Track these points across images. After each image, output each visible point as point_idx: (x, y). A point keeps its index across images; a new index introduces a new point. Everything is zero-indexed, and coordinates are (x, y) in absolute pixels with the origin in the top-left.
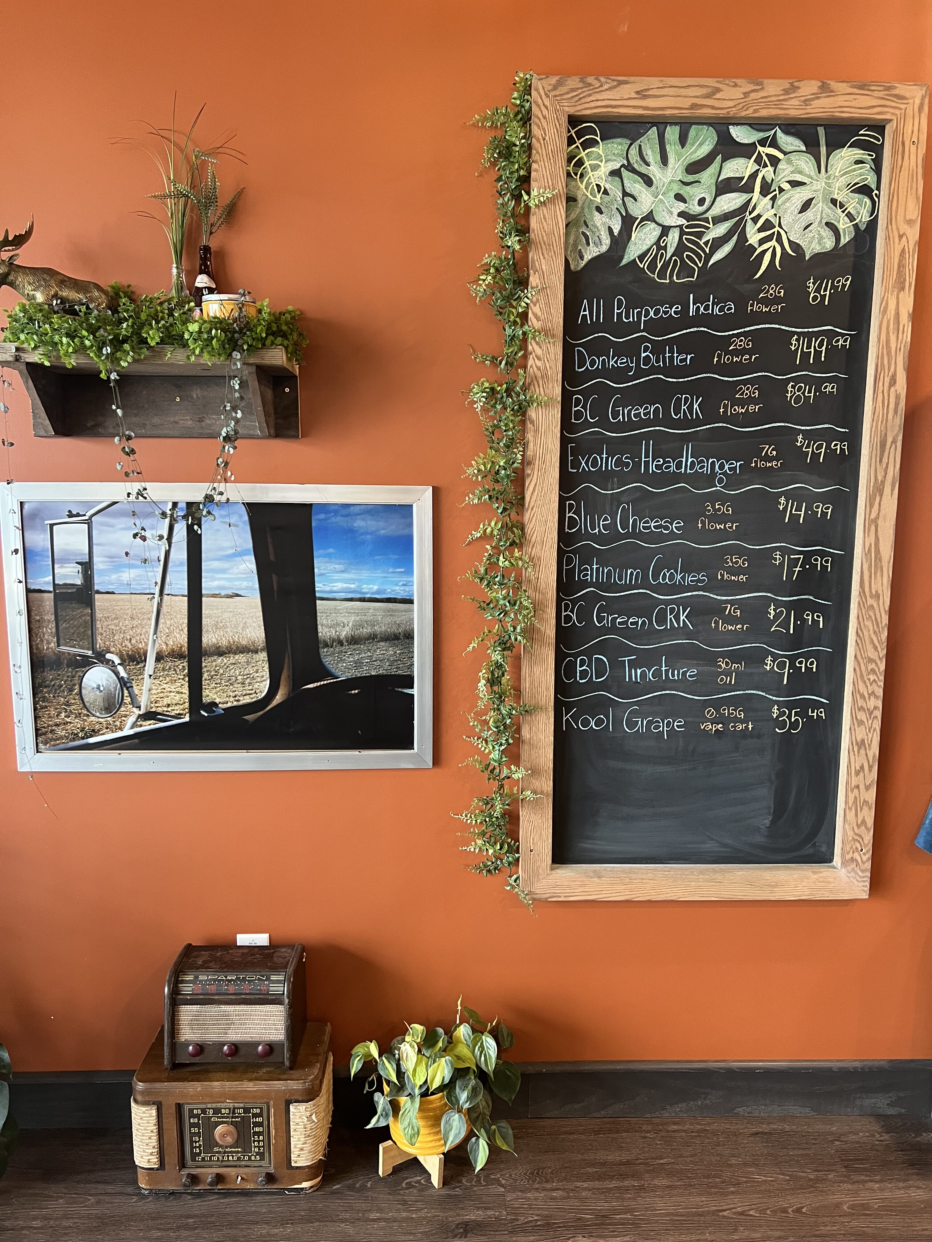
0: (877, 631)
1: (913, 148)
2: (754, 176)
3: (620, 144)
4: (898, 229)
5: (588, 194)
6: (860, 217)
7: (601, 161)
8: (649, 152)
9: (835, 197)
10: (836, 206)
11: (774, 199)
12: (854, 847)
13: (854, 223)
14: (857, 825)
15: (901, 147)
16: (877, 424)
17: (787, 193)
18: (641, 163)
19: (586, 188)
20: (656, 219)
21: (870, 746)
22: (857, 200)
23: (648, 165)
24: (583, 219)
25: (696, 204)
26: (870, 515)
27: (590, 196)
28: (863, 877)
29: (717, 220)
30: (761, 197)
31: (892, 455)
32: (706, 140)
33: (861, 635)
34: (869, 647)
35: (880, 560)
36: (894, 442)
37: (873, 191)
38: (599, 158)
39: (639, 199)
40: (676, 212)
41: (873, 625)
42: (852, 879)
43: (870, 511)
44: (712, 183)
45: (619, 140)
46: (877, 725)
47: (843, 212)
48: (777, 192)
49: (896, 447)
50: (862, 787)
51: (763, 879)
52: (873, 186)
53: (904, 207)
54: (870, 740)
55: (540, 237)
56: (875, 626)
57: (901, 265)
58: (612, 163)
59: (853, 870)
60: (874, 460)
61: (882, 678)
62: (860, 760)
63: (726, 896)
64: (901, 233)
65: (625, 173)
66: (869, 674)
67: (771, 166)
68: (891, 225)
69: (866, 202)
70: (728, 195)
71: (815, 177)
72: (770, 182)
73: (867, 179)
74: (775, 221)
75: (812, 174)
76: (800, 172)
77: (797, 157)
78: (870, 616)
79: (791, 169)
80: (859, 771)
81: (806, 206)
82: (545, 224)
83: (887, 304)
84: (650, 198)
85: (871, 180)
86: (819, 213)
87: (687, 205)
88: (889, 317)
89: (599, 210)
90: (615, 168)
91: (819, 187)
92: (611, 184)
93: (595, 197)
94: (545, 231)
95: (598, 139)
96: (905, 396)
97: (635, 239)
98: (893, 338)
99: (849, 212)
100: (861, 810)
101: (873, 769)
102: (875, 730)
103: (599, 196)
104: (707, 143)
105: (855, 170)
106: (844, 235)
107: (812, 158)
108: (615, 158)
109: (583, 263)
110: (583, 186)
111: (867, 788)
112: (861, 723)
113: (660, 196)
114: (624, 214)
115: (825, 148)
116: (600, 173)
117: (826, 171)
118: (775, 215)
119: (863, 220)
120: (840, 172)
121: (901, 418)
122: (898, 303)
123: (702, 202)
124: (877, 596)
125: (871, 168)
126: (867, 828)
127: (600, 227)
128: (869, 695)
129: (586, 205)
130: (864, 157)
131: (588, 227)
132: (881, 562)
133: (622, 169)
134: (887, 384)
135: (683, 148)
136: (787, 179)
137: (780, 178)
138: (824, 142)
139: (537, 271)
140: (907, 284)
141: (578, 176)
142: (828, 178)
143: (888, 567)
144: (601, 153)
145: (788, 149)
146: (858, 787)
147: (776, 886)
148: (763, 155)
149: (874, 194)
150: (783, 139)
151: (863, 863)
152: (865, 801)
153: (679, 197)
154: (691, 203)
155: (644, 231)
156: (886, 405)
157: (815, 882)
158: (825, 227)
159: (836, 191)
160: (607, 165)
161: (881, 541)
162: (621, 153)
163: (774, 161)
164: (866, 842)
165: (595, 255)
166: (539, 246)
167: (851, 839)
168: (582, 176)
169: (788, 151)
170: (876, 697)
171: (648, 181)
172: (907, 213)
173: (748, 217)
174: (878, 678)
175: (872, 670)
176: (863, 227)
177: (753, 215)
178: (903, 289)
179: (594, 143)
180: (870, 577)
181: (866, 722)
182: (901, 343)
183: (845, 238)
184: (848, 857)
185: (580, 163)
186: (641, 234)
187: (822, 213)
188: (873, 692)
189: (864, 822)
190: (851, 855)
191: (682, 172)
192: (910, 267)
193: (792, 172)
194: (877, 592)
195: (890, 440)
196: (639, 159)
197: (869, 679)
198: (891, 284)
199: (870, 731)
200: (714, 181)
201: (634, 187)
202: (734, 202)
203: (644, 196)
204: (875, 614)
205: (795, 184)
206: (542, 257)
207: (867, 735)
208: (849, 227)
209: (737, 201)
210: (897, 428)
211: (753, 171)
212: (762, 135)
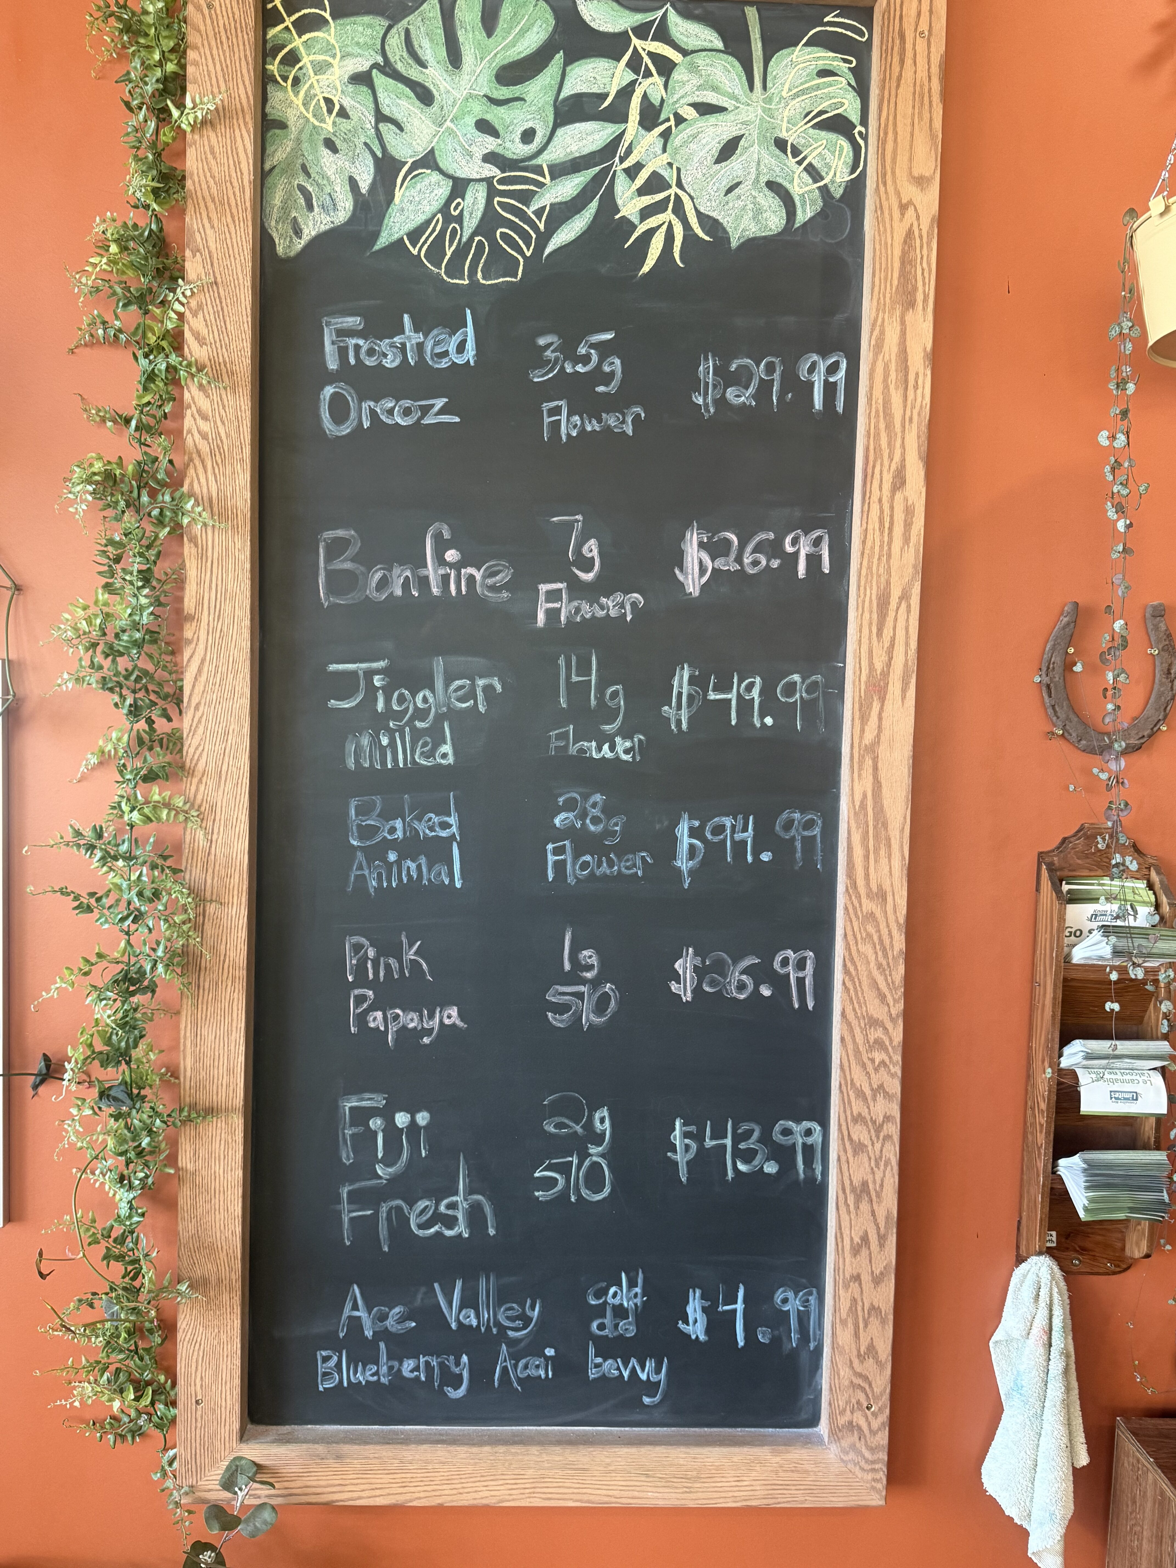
0: (884, 963)
1: (921, 45)
2: (626, 92)
3: (370, 26)
4: (898, 194)
5: (310, 116)
6: (831, 174)
7: (334, 56)
8: (426, 43)
9: (783, 135)
10: (785, 152)
11: (666, 135)
12: (854, 1401)
13: (821, 184)
14: (859, 1355)
15: (898, 42)
16: (870, 562)
17: (691, 125)
18: (410, 61)
19: (304, 104)
20: (441, 165)
21: (878, 1196)
22: (824, 142)
23: (422, 64)
24: (300, 161)
25: (517, 140)
26: (861, 737)
27: (312, 120)
28: (873, 1462)
29: (559, 171)
30: (642, 132)
31: (901, 624)
32: (533, 25)
33: (854, 973)
34: (870, 995)
35: (885, 825)
36: (905, 596)
37: (855, 127)
38: (329, 49)
39: (407, 127)
40: (479, 152)
41: (876, 953)
42: (850, 1466)
43: (862, 731)
44: (547, 103)
45: (367, 19)
46: (892, 1152)
47: (799, 163)
48: (672, 122)
49: (909, 607)
50: (866, 1278)
51: (671, 1465)
52: (855, 118)
53: (908, 155)
54: (878, 1182)
55: (204, 186)
56: (880, 953)
57: (906, 261)
58: (355, 60)
59: (853, 1447)
60: (866, 631)
61: (898, 1058)
62: (862, 1224)
63: (597, 1498)
64: (904, 201)
65: (379, 79)
66: (871, 1049)
67: (659, 74)
68: (885, 184)
69: (841, 147)
70: (577, 125)
71: (743, 99)
72: (657, 103)
73: (842, 104)
74: (670, 176)
75: (738, 91)
76: (715, 89)
77: (708, 61)
78: (869, 936)
79: (696, 81)
80: (860, 1246)
81: (728, 150)
82: (213, 162)
83: (882, 332)
84: (428, 127)
85: (851, 108)
86: (754, 165)
87: (499, 141)
88: (887, 357)
89: (330, 145)
90: (360, 69)
91: (752, 116)
92: (352, 98)
93: (323, 121)
94: (213, 177)
95: (327, 15)
96: (923, 509)
97: (402, 201)
98: (896, 399)
99: (810, 164)
100: (866, 1326)
101: (888, 1242)
102: (887, 1163)
103: (330, 120)
104: (535, 29)
105: (818, 87)
106: (804, 204)
107: (737, 63)
108: (359, 51)
109: (299, 244)
110: (298, 101)
111: (877, 1281)
112: (859, 1148)
113: (448, 123)
114: (379, 154)
115: (760, 45)
116: (332, 78)
117: (765, 87)
118: (670, 165)
119: (838, 180)
120: (790, 90)
121: (917, 551)
122: (903, 333)
123: (528, 136)
124: (881, 896)
125: (849, 84)
126: (879, 1363)
127: (333, 178)
128: (875, 1092)
129: (305, 137)
130: (835, 63)
131: (308, 175)
132: (886, 828)
133: (374, 71)
134: (887, 486)
135: (489, 35)
136: (691, 100)
137: (676, 97)
138: (758, 36)
139: (198, 251)
140: (920, 297)
141: (290, 81)
142: (769, 100)
143: (902, 838)
144: (333, 41)
145: (690, 43)
146: (857, 1278)
147: (697, 1479)
148: (644, 54)
149: (856, 131)
150: (679, 26)
151: (873, 1433)
152: (873, 1308)
153: (484, 127)
154: (508, 137)
155: (419, 186)
156: (887, 525)
157: (777, 1472)
158: (765, 189)
159: (785, 125)
160: (345, 63)
161: (884, 790)
162: (370, 42)
163: (665, 67)
164: (877, 1390)
165: (323, 228)
166: (202, 205)
167: (847, 1383)
168: (296, 81)
169: (690, 48)
170: (888, 1096)
171: (425, 96)
172: (914, 164)
173: (619, 168)
174: (890, 1058)
175: (876, 1041)
176: (838, 193)
177: (626, 164)
178: (912, 304)
179: (317, 23)
180: (867, 857)
181: (870, 1148)
182: (913, 407)
183: (804, 211)
184: (842, 1421)
185: (292, 59)
186: (413, 192)
187: (759, 164)
188: (881, 1086)
189: (871, 1348)
190: (848, 1416)
191: (490, 81)
192: (925, 265)
193: (699, 88)
194: (880, 887)
195: (896, 593)
196: (405, 54)
197: (873, 1060)
198: (888, 296)
199: (877, 1166)
200: (550, 98)
201: (398, 105)
202: (589, 138)
203: (416, 122)
204: (879, 931)
205: (705, 109)
206: (207, 225)
207: (873, 1173)
208: (810, 191)
209: (596, 137)
210: (910, 570)
211: (624, 83)
212: (639, 18)
